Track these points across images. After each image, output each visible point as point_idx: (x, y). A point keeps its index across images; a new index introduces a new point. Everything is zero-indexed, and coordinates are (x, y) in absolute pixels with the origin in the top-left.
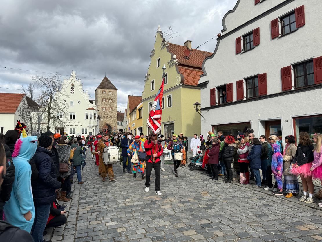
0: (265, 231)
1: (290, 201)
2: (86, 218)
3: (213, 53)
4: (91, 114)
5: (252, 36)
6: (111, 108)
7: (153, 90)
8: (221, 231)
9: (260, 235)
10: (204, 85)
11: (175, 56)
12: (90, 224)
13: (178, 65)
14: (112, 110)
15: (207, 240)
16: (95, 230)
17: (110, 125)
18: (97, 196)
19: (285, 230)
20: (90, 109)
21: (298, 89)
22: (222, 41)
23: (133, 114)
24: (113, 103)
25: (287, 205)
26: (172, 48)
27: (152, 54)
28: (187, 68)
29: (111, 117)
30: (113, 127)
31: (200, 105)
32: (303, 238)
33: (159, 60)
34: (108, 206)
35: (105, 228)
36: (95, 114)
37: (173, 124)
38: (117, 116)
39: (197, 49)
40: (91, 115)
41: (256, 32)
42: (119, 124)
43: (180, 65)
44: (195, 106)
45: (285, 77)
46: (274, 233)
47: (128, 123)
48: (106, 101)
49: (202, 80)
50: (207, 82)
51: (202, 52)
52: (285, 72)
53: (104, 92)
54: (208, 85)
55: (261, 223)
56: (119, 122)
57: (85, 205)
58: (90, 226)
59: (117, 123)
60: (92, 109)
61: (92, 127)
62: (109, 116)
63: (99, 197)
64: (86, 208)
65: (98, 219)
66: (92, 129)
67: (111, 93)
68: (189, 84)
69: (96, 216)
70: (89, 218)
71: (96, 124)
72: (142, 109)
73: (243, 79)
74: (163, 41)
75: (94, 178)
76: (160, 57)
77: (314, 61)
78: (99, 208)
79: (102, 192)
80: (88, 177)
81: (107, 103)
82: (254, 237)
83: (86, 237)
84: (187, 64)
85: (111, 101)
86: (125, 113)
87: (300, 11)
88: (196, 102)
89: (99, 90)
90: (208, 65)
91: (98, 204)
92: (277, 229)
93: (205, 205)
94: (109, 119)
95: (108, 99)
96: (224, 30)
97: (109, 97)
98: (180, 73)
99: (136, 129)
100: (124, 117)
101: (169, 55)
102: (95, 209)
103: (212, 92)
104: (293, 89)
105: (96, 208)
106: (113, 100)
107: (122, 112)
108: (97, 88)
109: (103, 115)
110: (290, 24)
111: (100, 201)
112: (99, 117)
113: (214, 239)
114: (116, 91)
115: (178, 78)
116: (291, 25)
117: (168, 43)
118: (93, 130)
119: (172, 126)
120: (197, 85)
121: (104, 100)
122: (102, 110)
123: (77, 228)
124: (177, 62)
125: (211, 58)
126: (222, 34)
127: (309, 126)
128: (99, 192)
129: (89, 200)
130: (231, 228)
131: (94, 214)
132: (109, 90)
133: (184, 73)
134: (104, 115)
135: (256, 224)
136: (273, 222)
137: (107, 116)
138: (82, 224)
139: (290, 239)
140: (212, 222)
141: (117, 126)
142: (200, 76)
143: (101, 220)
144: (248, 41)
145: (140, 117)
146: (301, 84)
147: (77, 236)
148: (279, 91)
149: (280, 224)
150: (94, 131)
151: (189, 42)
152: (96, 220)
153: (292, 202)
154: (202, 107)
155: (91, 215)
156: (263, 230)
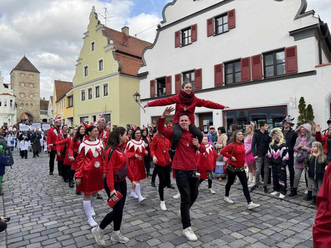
0: (203, 213)
1: (221, 185)
2: (17, 220)
3: (153, 43)
4: (6, 100)
5: (190, 31)
6: (32, 94)
7: (85, 76)
8: (166, 217)
9: (200, 217)
10: (144, 75)
11: (111, 42)
12: (23, 227)
13: (115, 52)
14: (34, 96)
15: (154, 227)
16: (31, 233)
17: (31, 114)
18: (26, 195)
19: (219, 210)
20: (4, 94)
21: (228, 85)
22: (161, 33)
23: (61, 102)
24: (34, 89)
25: (219, 188)
26: (108, 32)
27: (84, 36)
28: (124, 55)
29: (31, 104)
30: (34, 117)
31: (140, 95)
32: (234, 215)
33: (93, 43)
34: (43, 205)
35: (44, 229)
36: (11, 101)
37: (110, 114)
38: (39, 104)
39: (135, 37)
40: (5, 102)
41: (194, 28)
42: (41, 113)
43: (117, 51)
44: (135, 96)
45: (217, 73)
46: (211, 214)
47: (54, 112)
48: (25, 86)
49: (142, 70)
50: (147, 73)
51: (140, 40)
52: (218, 68)
53: (22, 75)
54: (148, 76)
55: (200, 206)
56: (43, 111)
57: (13, 206)
58: (24, 229)
59: (40, 112)
60: (8, 94)
61: (7, 116)
62: (29, 103)
63: (29, 197)
64: (15, 210)
65: (32, 220)
66: (8, 119)
67: (31, 76)
68: (127, 73)
69: (30, 218)
70: (20, 221)
71: (12, 112)
72: (72, 97)
73: (180, 73)
74: (98, 24)
75: (18, 175)
76: (94, 41)
77: (241, 61)
78: (32, 208)
79: (31, 191)
80: (10, 175)
81: (26, 88)
82: (195, 219)
83: (21, 241)
84: (124, 51)
85: (31, 86)
86: (51, 100)
87: (231, 14)
88: (135, 92)
89: (16, 72)
90: (148, 55)
91: (29, 204)
92: (213, 210)
93: (149, 194)
94: (29, 107)
95: (27, 83)
96: (164, 22)
97: (28, 81)
98: (117, 61)
99: (64, 119)
100: (49, 105)
101: (105, 39)
102: (27, 211)
103: (152, 83)
104: (224, 85)
105: (27, 209)
106: (35, 85)
107: (46, 100)
108: (13, 69)
109: (20, 102)
110: (223, 25)
111: (31, 200)
112: (16, 104)
113: (161, 225)
114: (38, 74)
115: (115, 65)
116: (224, 25)
117: (104, 27)
118: (9, 120)
119: (108, 116)
120: (137, 75)
121: (23, 84)
122: (20, 97)
123: (8, 233)
124: (114, 48)
125: (151, 49)
126: (162, 26)
127: (234, 118)
128: (27, 191)
129: (16, 201)
130: (175, 213)
131: (27, 217)
132: (30, 73)
133: (121, 60)
134: (22, 102)
135: (196, 208)
136: (210, 204)
137: (27, 104)
138: (13, 227)
139: (224, 217)
140: (157, 210)
141: (40, 116)
142: (140, 66)
143: (37, 221)
144: (186, 36)
145: (70, 105)
146: (230, 81)
147: (9, 242)
148: (213, 86)
149: (215, 205)
150: (11, 120)
151: (127, 28)
152: (31, 222)
153: (223, 185)
154: (142, 98)
155: (23, 217)
156: (202, 212)
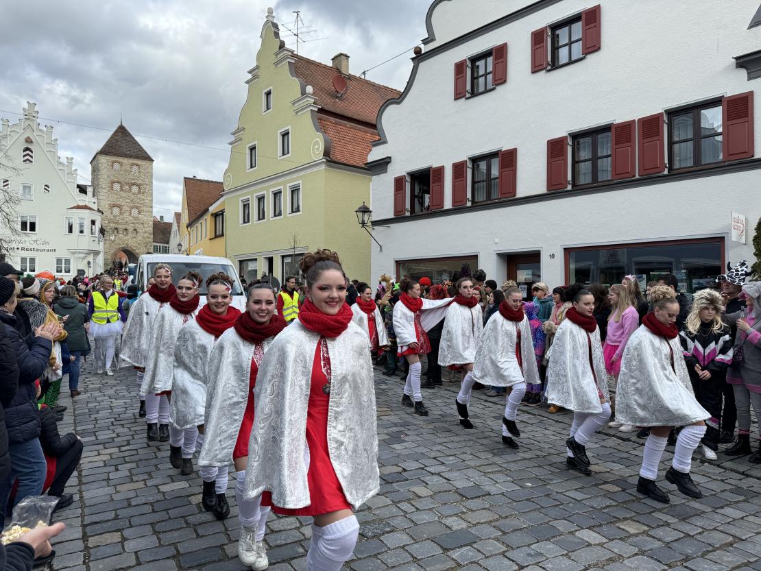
0: (512, 482)
1: (557, 422)
2: (105, 476)
3: (402, 91)
4: (82, 221)
5: (490, 60)
6: (137, 208)
7: (251, 167)
8: (425, 486)
9: (504, 490)
10: (381, 165)
11: (309, 89)
12: (117, 492)
13: (317, 112)
14: (140, 213)
15: (397, 506)
16: (133, 503)
17: (134, 252)
18: (123, 425)
19: (550, 477)
20: (78, 207)
21: (579, 188)
22: (423, 66)
23: (198, 225)
24: (140, 196)
25: (552, 428)
26: (302, 67)
27: (250, 76)
28: (338, 120)
29: (135, 230)
31: (371, 212)
32: (584, 490)
33: (268, 94)
35: (160, 497)
36: (93, 222)
38: (151, 229)
39: (363, 77)
40: (81, 225)
41: (499, 53)
42: (156, 250)
43: (321, 111)
44: (360, 214)
45: (554, 160)
46: (530, 485)
47: (183, 249)
48: (122, 190)
49: (376, 154)
50: (388, 160)
51: (373, 85)
52: (555, 147)
53: (117, 166)
54: (390, 167)
55: (504, 466)
56: (159, 245)
57: (96, 447)
58: (119, 495)
59: (152, 248)
60: (86, 207)
61: (84, 255)
62: (130, 228)
63: (129, 428)
64: (99, 454)
65: (135, 478)
66: (85, 262)
67: (135, 168)
68: (344, 161)
69: (130, 473)
70: (111, 478)
71: (95, 247)
72: (222, 214)
73: (466, 159)
74: (280, 48)
75: (107, 383)
76: (271, 87)
77: (613, 129)
78: (135, 452)
79: (134, 416)
80: (90, 381)
81: (124, 194)
82: (492, 494)
83: (112, 520)
84: (338, 111)
85: (135, 189)
86: (175, 222)
87: (591, 17)
88: (361, 205)
89: (104, 160)
90: (391, 119)
91: (128, 444)
92: (534, 476)
93: (387, 434)
94: (130, 235)
95: (127, 184)
96: (429, 39)
97: (129, 178)
98: (322, 132)
100: (172, 232)
101: (295, 83)
102: (124, 457)
103: (399, 182)
104: (569, 187)
105: (126, 454)
106: (142, 187)
107: (166, 220)
108: (97, 154)
109: (112, 225)
110: (570, 44)
111: (132, 435)
112: (102, 231)
113: (413, 503)
114: (149, 163)
115: (317, 143)
116: (573, 45)
117: (294, 56)
118: (89, 263)
120: (365, 164)
121: (117, 187)
122: (112, 213)
123: (86, 502)
124: (314, 103)
125: (399, 103)
126: (424, 49)
127: (592, 267)
129: (103, 436)
130: (446, 479)
131: (124, 471)
132: (131, 161)
133: (331, 131)
134: (116, 226)
135: (494, 470)
136: (527, 463)
137: (126, 229)
138: (97, 491)
139: (561, 493)
140: (405, 470)
142: (372, 144)
143: (145, 480)
144: (482, 72)
145: (218, 233)
146: (584, 179)
147: (87, 520)
148: (543, 189)
149: (540, 466)
150: (92, 265)
151: (345, 57)
152: (132, 481)
153: (560, 422)
154: (375, 217)
155: (117, 470)
156: (509, 479)
